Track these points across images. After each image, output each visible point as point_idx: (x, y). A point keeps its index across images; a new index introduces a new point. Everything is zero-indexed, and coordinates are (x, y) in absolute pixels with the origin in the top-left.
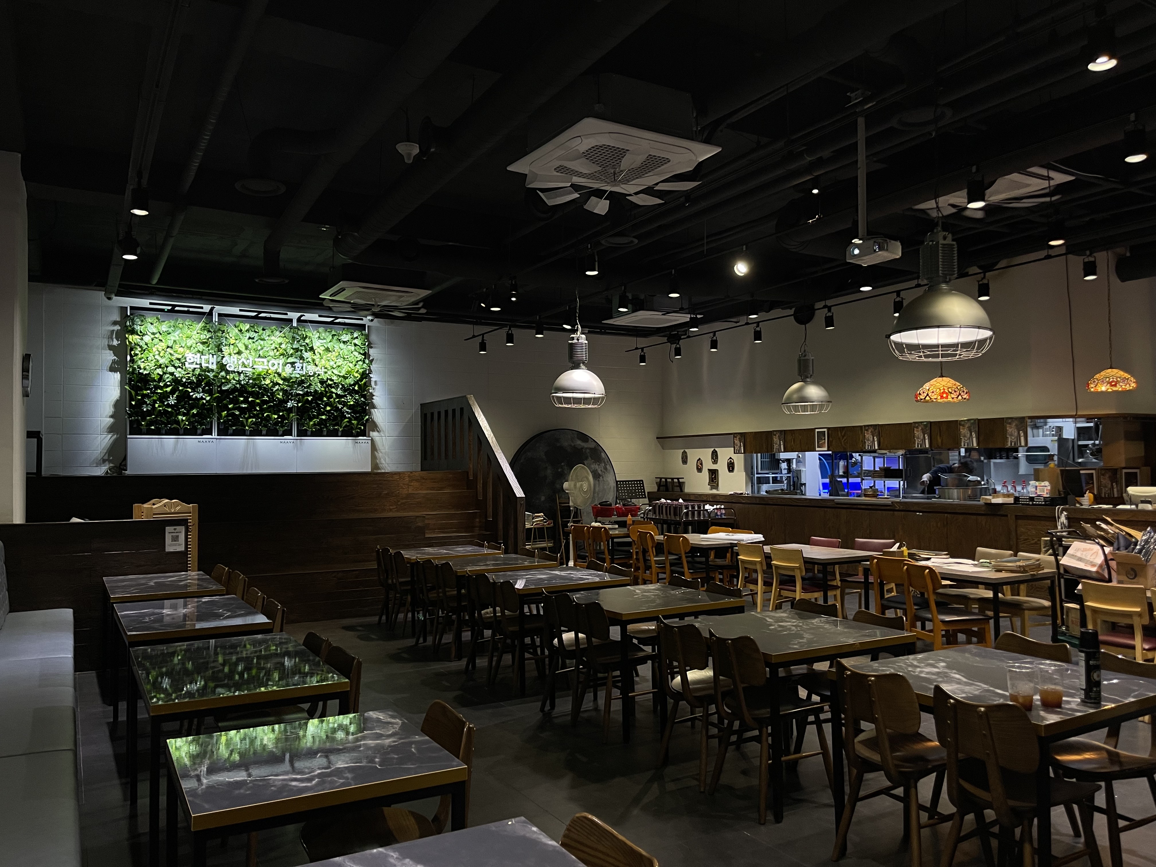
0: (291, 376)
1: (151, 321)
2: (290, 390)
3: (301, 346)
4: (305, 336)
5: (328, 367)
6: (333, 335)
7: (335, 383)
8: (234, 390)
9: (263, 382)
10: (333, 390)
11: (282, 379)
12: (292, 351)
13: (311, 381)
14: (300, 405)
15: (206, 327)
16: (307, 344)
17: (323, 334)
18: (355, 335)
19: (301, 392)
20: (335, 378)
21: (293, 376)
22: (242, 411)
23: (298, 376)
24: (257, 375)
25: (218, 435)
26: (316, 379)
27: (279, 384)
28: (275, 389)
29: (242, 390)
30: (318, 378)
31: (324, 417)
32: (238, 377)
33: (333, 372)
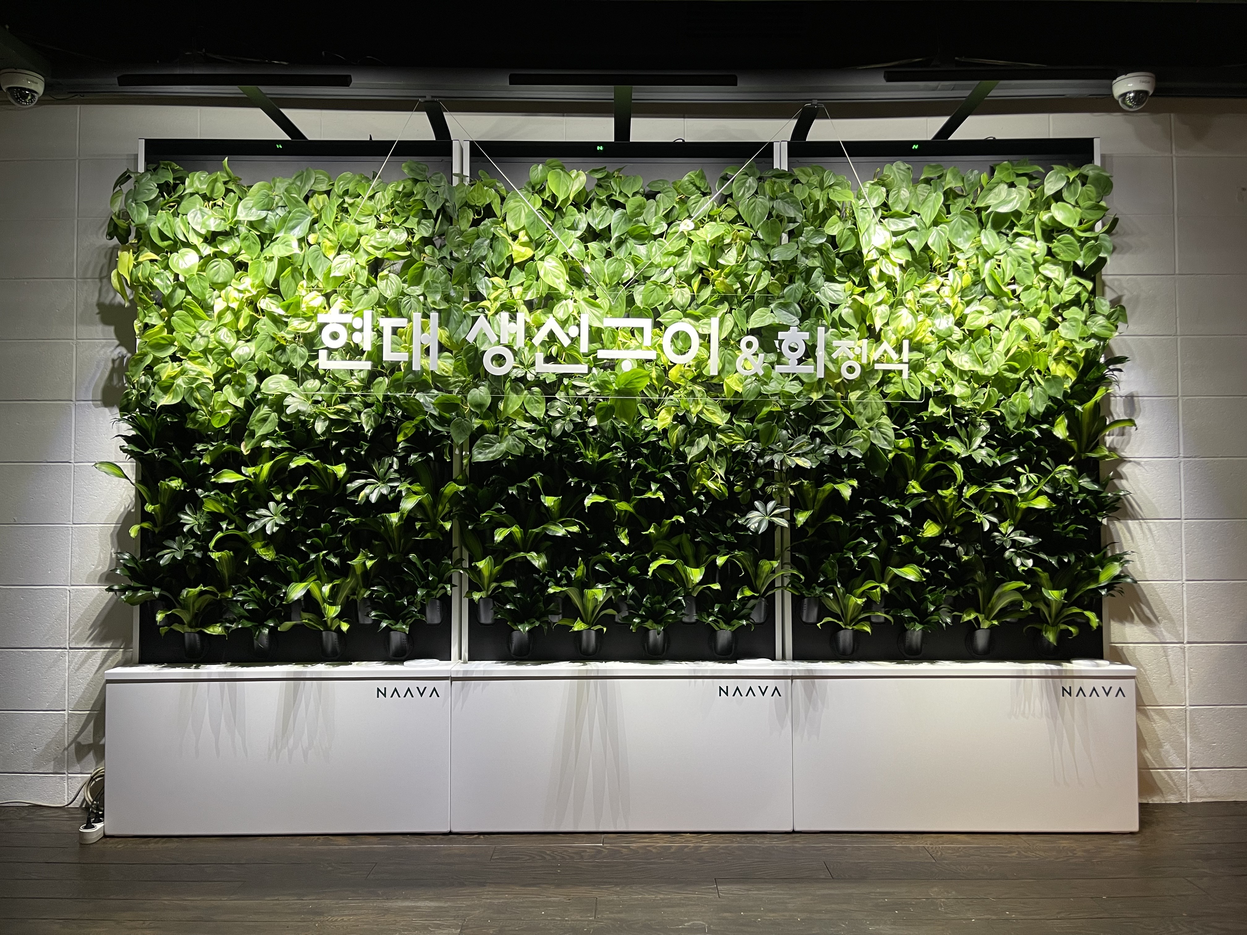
0: (764, 389)
1: (204, 188)
2: (761, 455)
3: (806, 252)
4: (822, 207)
5: (929, 338)
6: (950, 195)
7: (958, 413)
9: (647, 424)
10: (955, 446)
11: (727, 407)
12: (766, 280)
13: (848, 406)
14: (801, 518)
15: (411, 194)
16: (832, 239)
17: (905, 193)
18: (1051, 186)
19: (805, 463)
20: (959, 390)
21: (772, 387)
22: (559, 551)
23: (794, 388)
24: (618, 392)
25: (472, 661)
26: (874, 398)
27: (712, 429)
28: (692, 452)
30: (885, 396)
31: (910, 573)
32: (543, 407)
33: (948, 364)
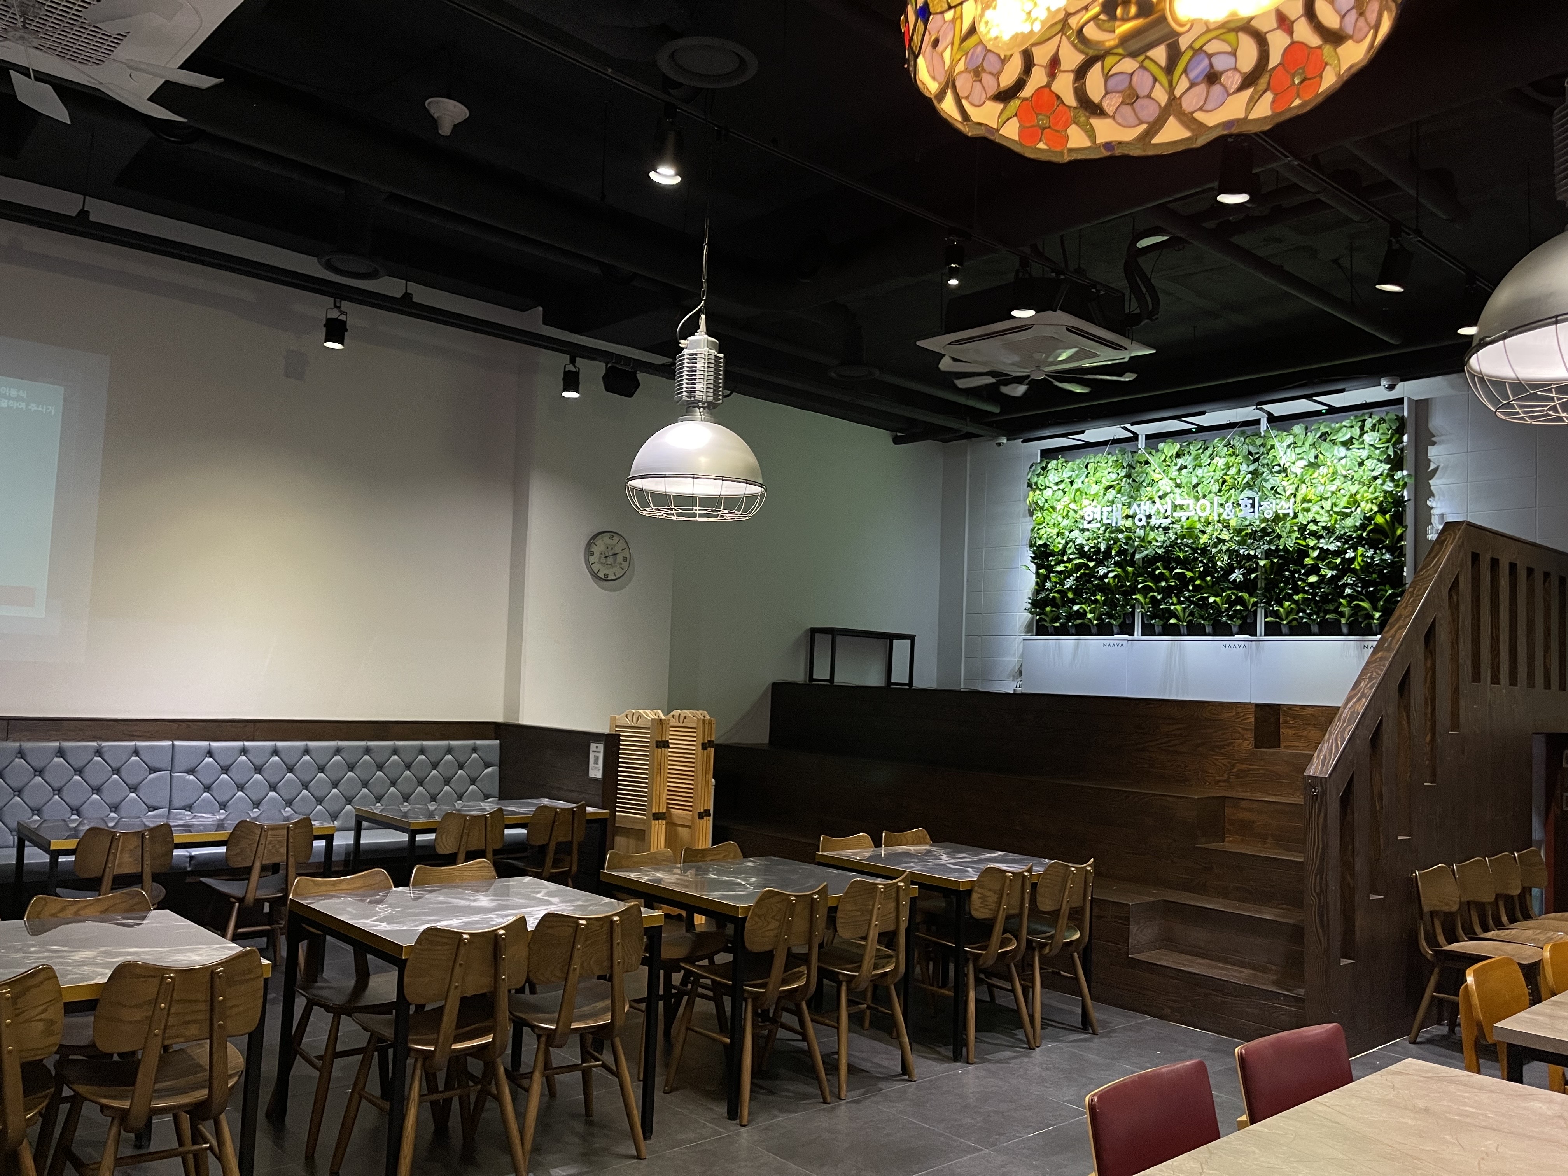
0: (1246, 523)
1: (1055, 466)
2: (1240, 551)
4: (1267, 446)
6: (1322, 436)
7: (1324, 528)
8: (1156, 558)
9: (1200, 540)
10: (1321, 542)
11: (1230, 532)
12: (1248, 478)
13: (1278, 528)
14: (1254, 575)
15: (1118, 460)
17: (1300, 438)
18: (1368, 426)
19: (1256, 553)
20: (1324, 518)
21: (1249, 523)
22: (1168, 592)
23: (1257, 522)
24: (1187, 529)
25: (1142, 635)
26: (1288, 524)
27: (1224, 541)
28: (1216, 551)
29: (1167, 558)
30: (1292, 523)
32: (1162, 536)
33: (1321, 508)
